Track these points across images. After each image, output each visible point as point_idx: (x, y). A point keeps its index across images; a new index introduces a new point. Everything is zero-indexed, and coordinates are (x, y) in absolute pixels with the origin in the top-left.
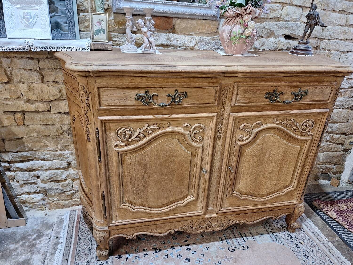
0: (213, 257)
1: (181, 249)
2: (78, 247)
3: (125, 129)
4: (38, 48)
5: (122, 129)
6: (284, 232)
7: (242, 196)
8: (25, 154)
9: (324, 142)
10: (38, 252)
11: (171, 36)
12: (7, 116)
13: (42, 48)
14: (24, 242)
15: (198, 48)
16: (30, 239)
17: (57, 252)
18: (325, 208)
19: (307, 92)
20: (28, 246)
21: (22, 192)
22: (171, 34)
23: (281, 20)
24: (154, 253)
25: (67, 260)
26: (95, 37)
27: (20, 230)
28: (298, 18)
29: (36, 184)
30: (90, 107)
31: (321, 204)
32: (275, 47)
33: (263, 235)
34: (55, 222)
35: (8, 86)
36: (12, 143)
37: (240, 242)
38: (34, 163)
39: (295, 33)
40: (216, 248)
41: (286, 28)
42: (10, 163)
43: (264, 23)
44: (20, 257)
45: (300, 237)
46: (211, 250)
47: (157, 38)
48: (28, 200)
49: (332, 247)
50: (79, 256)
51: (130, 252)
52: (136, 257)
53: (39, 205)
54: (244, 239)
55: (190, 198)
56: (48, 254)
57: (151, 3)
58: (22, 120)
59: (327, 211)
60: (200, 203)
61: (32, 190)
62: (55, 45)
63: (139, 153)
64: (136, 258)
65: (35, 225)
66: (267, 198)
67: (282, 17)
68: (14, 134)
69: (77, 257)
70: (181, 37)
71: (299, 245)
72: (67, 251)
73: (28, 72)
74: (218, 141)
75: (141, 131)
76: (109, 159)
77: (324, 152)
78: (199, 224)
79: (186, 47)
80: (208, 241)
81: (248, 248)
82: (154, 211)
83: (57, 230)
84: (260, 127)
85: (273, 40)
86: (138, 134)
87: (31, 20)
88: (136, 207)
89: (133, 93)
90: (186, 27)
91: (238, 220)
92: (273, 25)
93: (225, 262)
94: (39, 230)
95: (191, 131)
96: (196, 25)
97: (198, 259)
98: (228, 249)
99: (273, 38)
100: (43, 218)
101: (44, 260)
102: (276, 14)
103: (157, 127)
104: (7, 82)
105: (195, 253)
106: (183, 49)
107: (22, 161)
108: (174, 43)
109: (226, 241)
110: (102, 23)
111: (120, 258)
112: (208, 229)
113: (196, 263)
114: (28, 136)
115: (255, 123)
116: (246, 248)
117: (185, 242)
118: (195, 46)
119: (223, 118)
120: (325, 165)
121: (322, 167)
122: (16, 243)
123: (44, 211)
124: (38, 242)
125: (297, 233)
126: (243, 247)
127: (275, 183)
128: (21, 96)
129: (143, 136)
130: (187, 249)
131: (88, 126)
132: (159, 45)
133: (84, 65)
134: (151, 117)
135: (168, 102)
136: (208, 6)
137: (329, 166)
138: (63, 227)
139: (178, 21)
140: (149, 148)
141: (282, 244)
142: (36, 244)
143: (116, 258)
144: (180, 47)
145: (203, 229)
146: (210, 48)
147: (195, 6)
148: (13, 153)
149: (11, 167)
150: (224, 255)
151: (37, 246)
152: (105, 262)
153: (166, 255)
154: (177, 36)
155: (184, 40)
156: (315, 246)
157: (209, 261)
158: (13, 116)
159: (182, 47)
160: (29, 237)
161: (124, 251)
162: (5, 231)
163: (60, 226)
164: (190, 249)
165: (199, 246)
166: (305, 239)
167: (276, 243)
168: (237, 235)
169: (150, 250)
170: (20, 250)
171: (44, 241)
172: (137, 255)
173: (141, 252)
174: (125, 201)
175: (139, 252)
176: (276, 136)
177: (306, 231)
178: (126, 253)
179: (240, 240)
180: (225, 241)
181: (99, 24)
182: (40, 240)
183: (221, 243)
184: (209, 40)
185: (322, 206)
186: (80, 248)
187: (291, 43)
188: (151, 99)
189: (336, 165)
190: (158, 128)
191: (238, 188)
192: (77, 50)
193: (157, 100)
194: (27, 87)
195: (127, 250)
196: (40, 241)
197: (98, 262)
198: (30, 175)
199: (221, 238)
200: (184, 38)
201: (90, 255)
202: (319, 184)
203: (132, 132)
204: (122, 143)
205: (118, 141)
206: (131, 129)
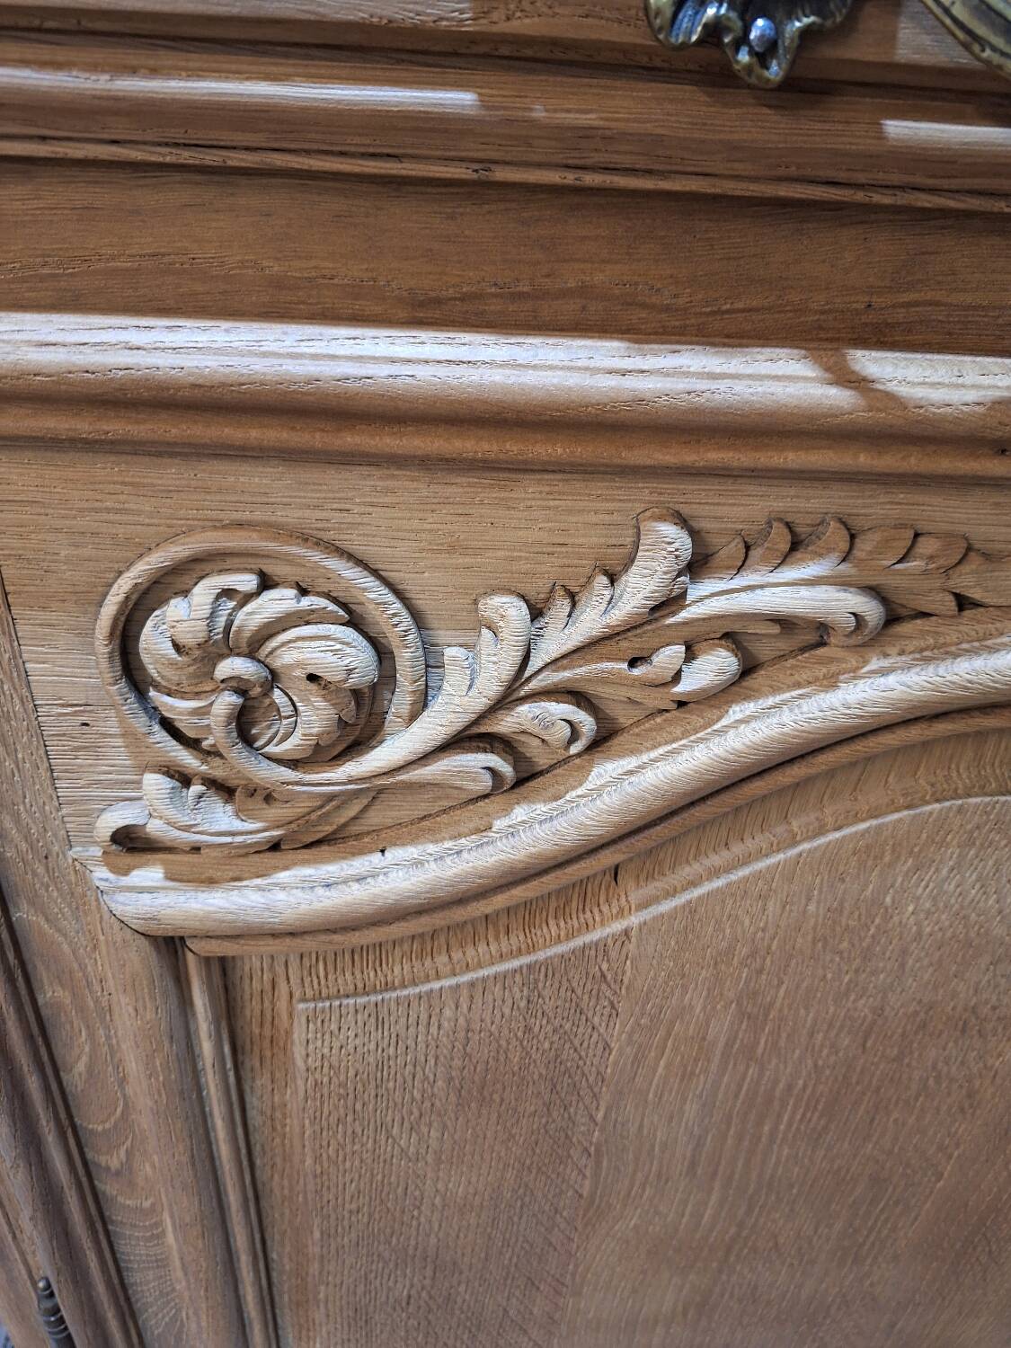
3: (266, 583)
5: (203, 593)
75: (556, 639)
86: (491, 683)
103: (842, 604)
129: (575, 735)
190: (871, 609)
203: (383, 653)
204: (221, 819)
205: (155, 784)
206: (373, 593)
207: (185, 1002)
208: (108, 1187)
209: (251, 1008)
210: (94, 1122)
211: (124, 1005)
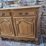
70: (15, 5)
95: (8, 21)
127: (27, 32)
139: (14, 2)
168: (24, 42)
174: (2, 31)
190: (2, 20)
191: (20, 32)
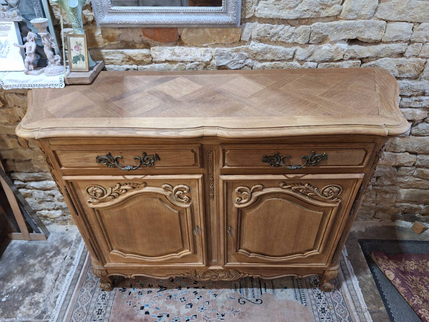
0: (218, 307)
1: (187, 291)
2: (88, 271)
3: (95, 187)
4: (9, 86)
5: (91, 188)
6: (314, 290)
7: (251, 254)
8: (36, 174)
9: (408, 178)
10: (52, 271)
11: (178, 49)
12: (11, 139)
13: (13, 86)
14: (42, 258)
15: (215, 64)
16: (48, 256)
17: (68, 274)
18: (383, 265)
19: (326, 156)
20: (45, 263)
21: (41, 208)
22: (177, 47)
23: (341, 18)
24: (158, 292)
25: (75, 284)
26: (74, 65)
27: (42, 244)
28: (369, 14)
29: (53, 202)
30: (52, 166)
31: (380, 260)
32: (330, 58)
33: (286, 290)
34: (74, 239)
35: (5, 111)
36: (21, 164)
37: (256, 294)
38: (46, 183)
39: (363, 37)
40: (225, 297)
41: (349, 30)
42: (25, 182)
43: (313, 25)
44: (36, 274)
45: (332, 298)
46: (220, 298)
47: (159, 53)
48: (48, 215)
49: (368, 319)
50: (86, 282)
51: (135, 285)
52: (140, 292)
53: (60, 220)
54: (261, 291)
55: (186, 252)
56: (60, 275)
57: (143, 12)
58: (26, 143)
59: (385, 270)
60: (199, 256)
61: (51, 208)
62: (26, 82)
63: (117, 210)
64: (139, 294)
65: (55, 241)
66: (283, 259)
67: (342, 13)
68: (22, 156)
69: (84, 283)
70: (191, 50)
71: (325, 309)
72: (77, 275)
73: (20, 97)
74: (211, 201)
75: (114, 190)
76: (86, 212)
77: (409, 188)
78: (203, 274)
79: (199, 62)
80: (219, 286)
81: (262, 302)
82: (148, 259)
83: (74, 249)
84: (262, 191)
85: (328, 48)
86: (110, 192)
87: (3, 48)
88: (127, 255)
89: (93, 156)
90: (196, 37)
91: (251, 273)
92: (327, 26)
93: (230, 315)
94: (57, 247)
95: (173, 192)
96: (210, 35)
97: (201, 306)
98: (239, 300)
99: (328, 45)
100: (63, 233)
101: (56, 280)
102: (331, 11)
103: (130, 188)
104: (4, 107)
105: (201, 299)
106: (196, 65)
107: (36, 181)
108: (182, 58)
109: (240, 290)
110: (80, 47)
111: (123, 291)
112: (215, 279)
113: (198, 310)
114: (35, 158)
115: (254, 187)
116: (259, 302)
117: (195, 283)
118: (211, 60)
119: (213, 179)
120: (408, 204)
121: (403, 206)
122: (35, 258)
123: (66, 226)
124: (54, 260)
125: (331, 293)
126: (257, 300)
127: (292, 246)
128: (20, 120)
129: (117, 195)
130: (194, 293)
131: (57, 182)
132: (163, 61)
133: (31, 130)
134: (120, 177)
135: (137, 164)
136: (222, 10)
137: (415, 206)
138: (80, 246)
139: (184, 31)
140: (126, 206)
141: (305, 304)
142: (51, 263)
143: (120, 290)
144: (192, 62)
145: (209, 278)
146: (232, 63)
147: (202, 11)
148: (25, 174)
149: (26, 185)
150: (231, 307)
151: (53, 265)
152: (109, 293)
153: (169, 296)
154: (186, 49)
155: (196, 54)
156: (347, 314)
157: (212, 311)
158: (16, 139)
159: (193, 62)
160: (47, 254)
161: (130, 283)
162: (29, 244)
163: (77, 245)
164: (197, 293)
165: (208, 290)
166: (337, 302)
167: (299, 302)
168: (255, 284)
169: (156, 287)
170: (37, 267)
171: (60, 260)
172: (141, 291)
173: (146, 288)
174: (114, 248)
175: (144, 288)
176: (285, 201)
177: (345, 291)
178: (131, 287)
179: (256, 291)
180: (238, 290)
181: (77, 49)
182: (56, 258)
183: (233, 291)
184: (230, 53)
185: (380, 261)
186: (89, 274)
187: (356, 51)
188: (116, 162)
189: (427, 206)
191: (244, 246)
192: (50, 87)
193: (123, 162)
194: (23, 112)
195: (133, 283)
196: (56, 260)
197: (101, 292)
198: (45, 194)
199: (235, 284)
200: (195, 52)
201: (96, 283)
202: (395, 226)
203: (103, 191)
204: (95, 201)
205: (91, 198)
206: (101, 188)
207: (95, 213)
208: (93, 229)
209: (101, 214)
210: (91, 223)
211: (91, 213)
